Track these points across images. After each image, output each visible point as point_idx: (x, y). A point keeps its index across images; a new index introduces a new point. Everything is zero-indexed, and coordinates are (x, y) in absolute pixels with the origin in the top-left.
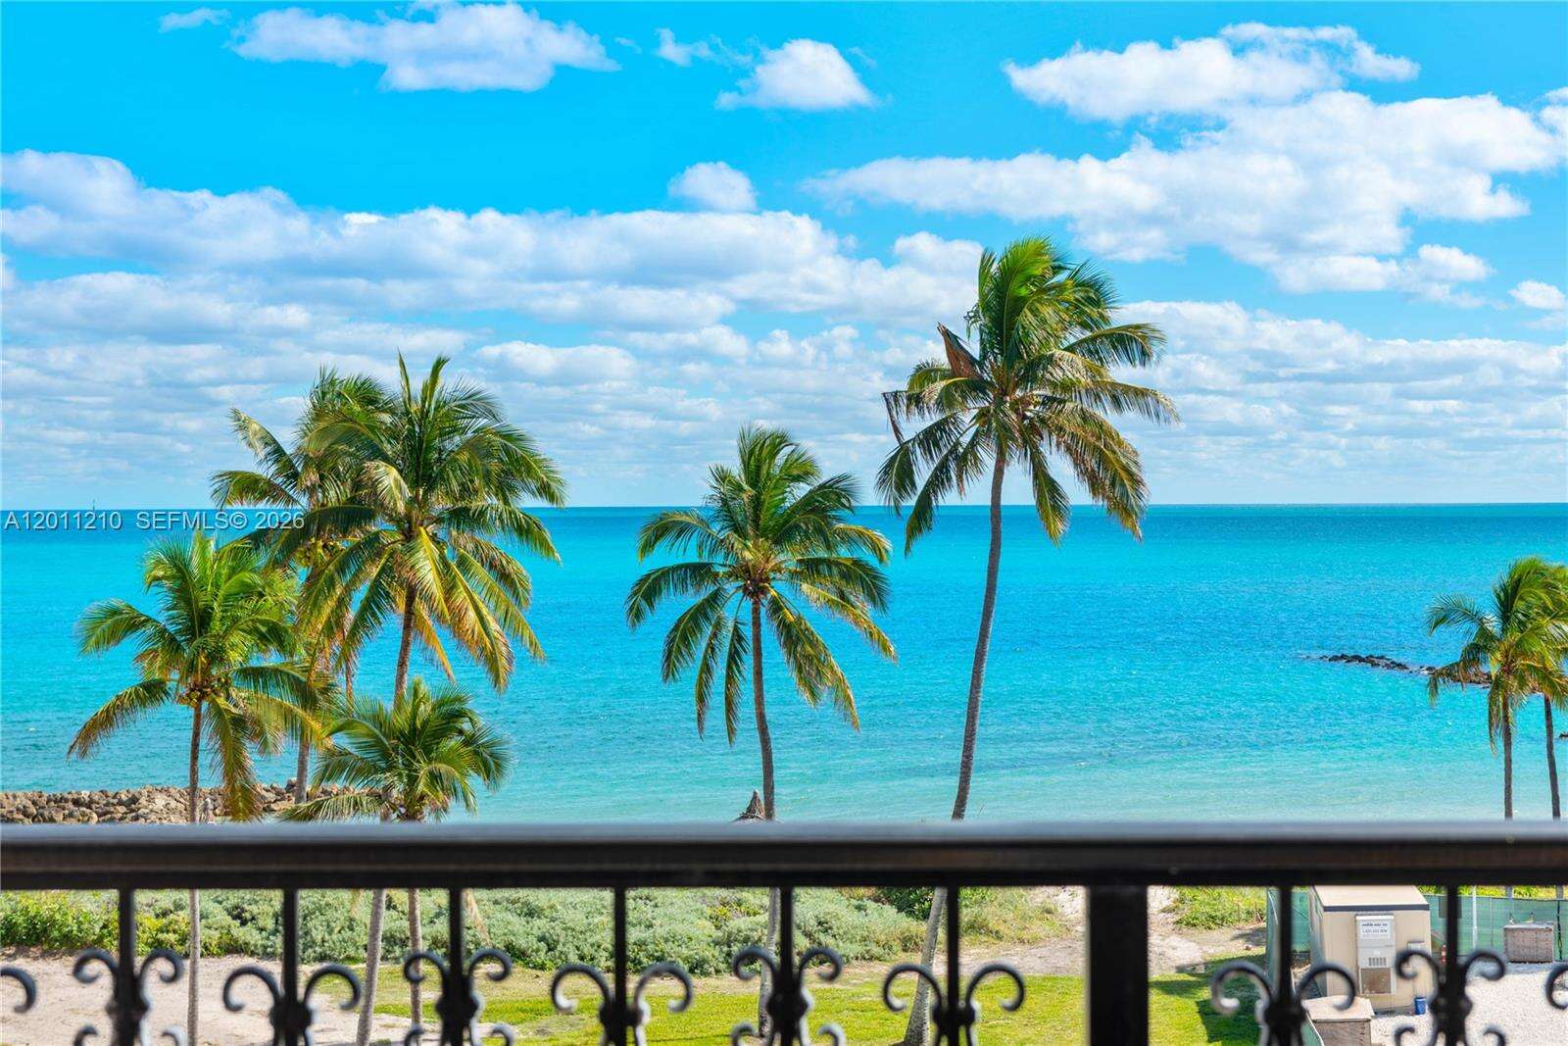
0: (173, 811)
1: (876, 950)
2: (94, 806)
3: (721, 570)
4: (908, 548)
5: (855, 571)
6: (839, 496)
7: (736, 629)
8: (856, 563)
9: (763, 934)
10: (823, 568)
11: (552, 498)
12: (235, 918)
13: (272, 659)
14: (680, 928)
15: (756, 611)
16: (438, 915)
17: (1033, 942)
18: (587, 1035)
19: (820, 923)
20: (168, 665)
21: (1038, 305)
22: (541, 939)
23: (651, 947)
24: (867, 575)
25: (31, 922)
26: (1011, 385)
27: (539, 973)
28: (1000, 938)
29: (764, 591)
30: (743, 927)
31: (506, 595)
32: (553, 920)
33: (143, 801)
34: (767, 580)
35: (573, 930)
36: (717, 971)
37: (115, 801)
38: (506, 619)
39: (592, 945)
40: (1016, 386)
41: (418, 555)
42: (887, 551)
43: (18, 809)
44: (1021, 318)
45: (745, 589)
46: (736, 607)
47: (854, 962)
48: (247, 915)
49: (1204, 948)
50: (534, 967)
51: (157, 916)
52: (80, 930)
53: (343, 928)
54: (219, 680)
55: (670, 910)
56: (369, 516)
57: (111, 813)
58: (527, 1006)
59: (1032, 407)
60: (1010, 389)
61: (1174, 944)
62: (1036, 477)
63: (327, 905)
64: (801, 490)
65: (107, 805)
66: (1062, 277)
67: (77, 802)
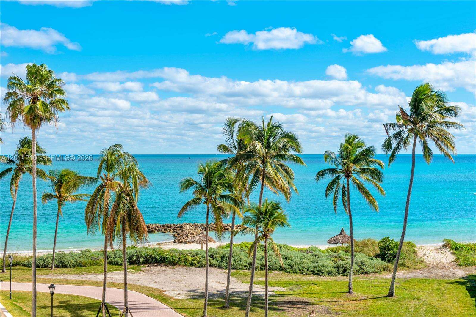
0: (191, 229)
1: (376, 270)
2: (172, 228)
3: (339, 171)
4: (389, 165)
5: (375, 171)
6: (370, 152)
7: (343, 186)
8: (375, 169)
9: (347, 265)
10: (366, 170)
11: (299, 152)
12: (211, 257)
13: (227, 193)
14: (325, 263)
15: (348, 181)
16: (262, 258)
17: (419, 269)
18: (303, 291)
19: (362, 263)
20: (201, 194)
21: (426, 101)
22: (289, 265)
23: (318, 268)
24: (378, 172)
25: (161, 257)
26: (418, 122)
27: (289, 274)
28: (409, 268)
29: (350, 176)
30: (342, 263)
31: (288, 177)
32: (292, 260)
33: (184, 227)
34: (351, 173)
35: (297, 263)
36: (335, 275)
37: (177, 227)
38: (288, 183)
39: (302, 267)
40: (419, 122)
41: (267, 167)
42: (383, 166)
43: (153, 228)
44: (421, 105)
45: (345, 176)
46: (343, 180)
47: (371, 273)
48: (214, 257)
49: (466, 272)
50: (288, 273)
51: (192, 257)
52: (173, 260)
53: (238, 261)
54: (214, 198)
55: (322, 258)
56: (253, 156)
57: (176, 229)
58: (286, 282)
59: (423, 128)
60: (418, 123)
61: (457, 271)
62: (424, 147)
63: (235, 255)
64: (361, 150)
65: (175, 227)
66: (433, 93)
67: (167, 227)
